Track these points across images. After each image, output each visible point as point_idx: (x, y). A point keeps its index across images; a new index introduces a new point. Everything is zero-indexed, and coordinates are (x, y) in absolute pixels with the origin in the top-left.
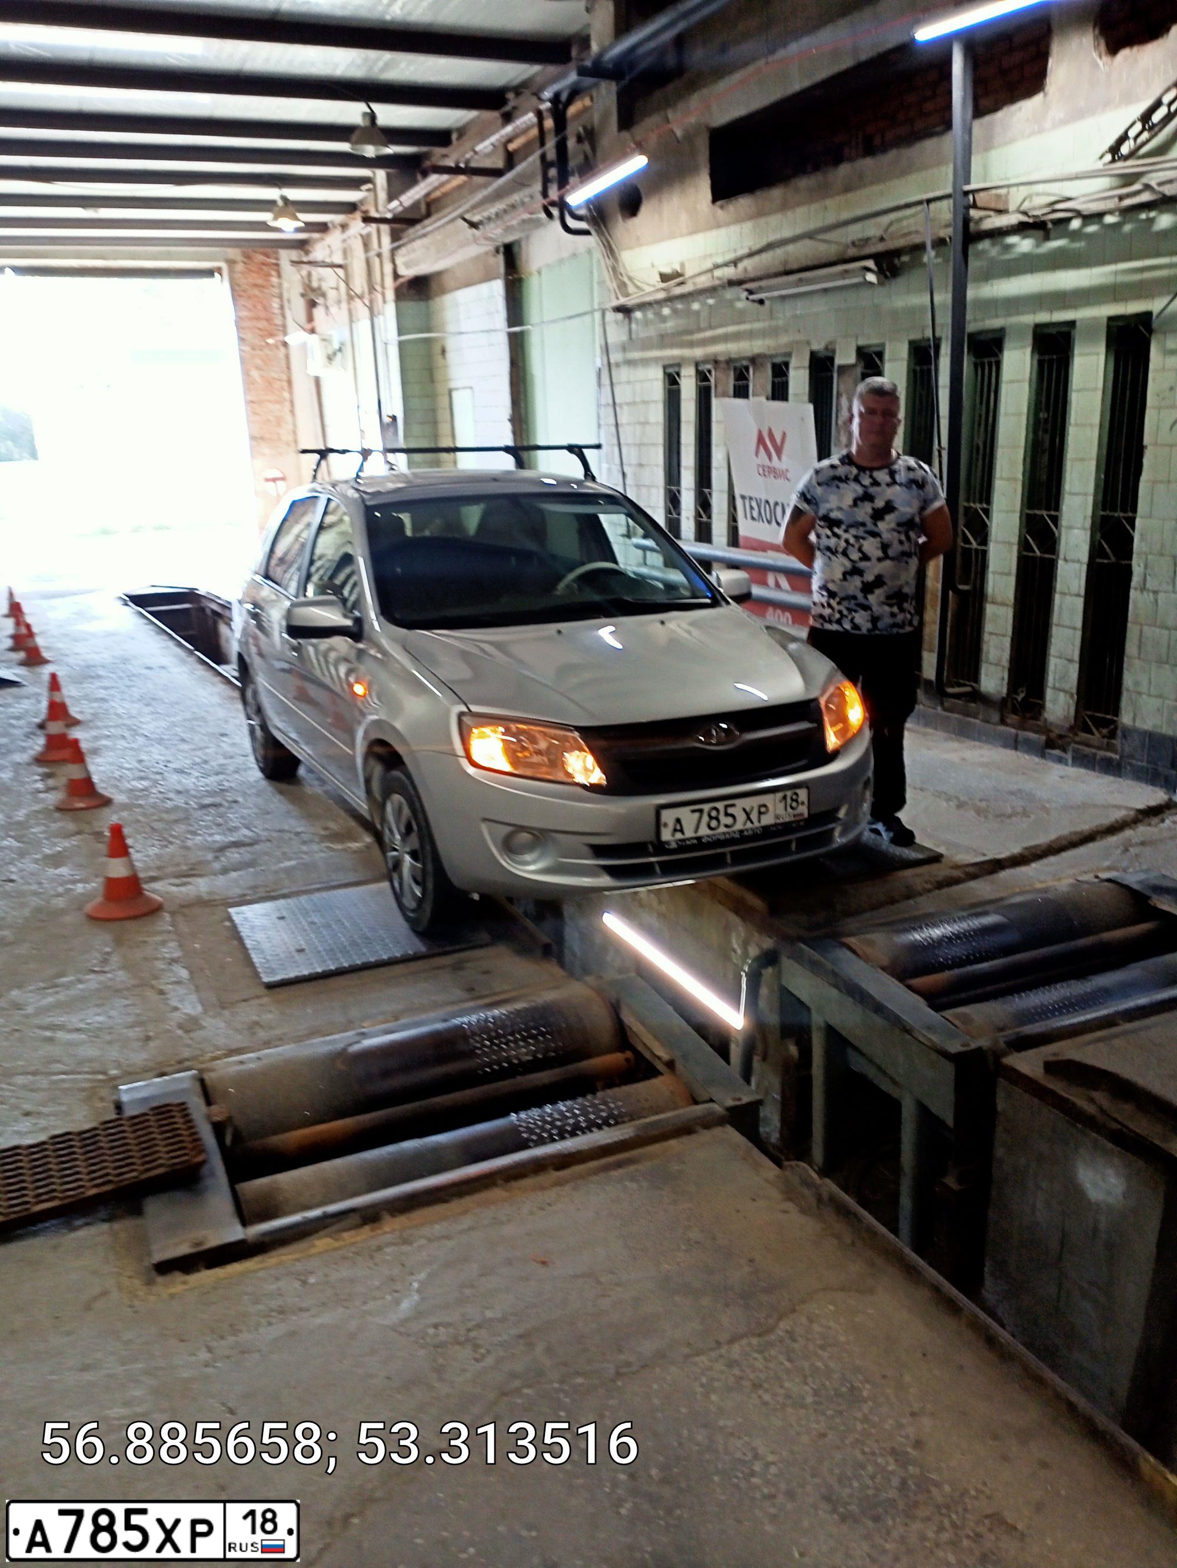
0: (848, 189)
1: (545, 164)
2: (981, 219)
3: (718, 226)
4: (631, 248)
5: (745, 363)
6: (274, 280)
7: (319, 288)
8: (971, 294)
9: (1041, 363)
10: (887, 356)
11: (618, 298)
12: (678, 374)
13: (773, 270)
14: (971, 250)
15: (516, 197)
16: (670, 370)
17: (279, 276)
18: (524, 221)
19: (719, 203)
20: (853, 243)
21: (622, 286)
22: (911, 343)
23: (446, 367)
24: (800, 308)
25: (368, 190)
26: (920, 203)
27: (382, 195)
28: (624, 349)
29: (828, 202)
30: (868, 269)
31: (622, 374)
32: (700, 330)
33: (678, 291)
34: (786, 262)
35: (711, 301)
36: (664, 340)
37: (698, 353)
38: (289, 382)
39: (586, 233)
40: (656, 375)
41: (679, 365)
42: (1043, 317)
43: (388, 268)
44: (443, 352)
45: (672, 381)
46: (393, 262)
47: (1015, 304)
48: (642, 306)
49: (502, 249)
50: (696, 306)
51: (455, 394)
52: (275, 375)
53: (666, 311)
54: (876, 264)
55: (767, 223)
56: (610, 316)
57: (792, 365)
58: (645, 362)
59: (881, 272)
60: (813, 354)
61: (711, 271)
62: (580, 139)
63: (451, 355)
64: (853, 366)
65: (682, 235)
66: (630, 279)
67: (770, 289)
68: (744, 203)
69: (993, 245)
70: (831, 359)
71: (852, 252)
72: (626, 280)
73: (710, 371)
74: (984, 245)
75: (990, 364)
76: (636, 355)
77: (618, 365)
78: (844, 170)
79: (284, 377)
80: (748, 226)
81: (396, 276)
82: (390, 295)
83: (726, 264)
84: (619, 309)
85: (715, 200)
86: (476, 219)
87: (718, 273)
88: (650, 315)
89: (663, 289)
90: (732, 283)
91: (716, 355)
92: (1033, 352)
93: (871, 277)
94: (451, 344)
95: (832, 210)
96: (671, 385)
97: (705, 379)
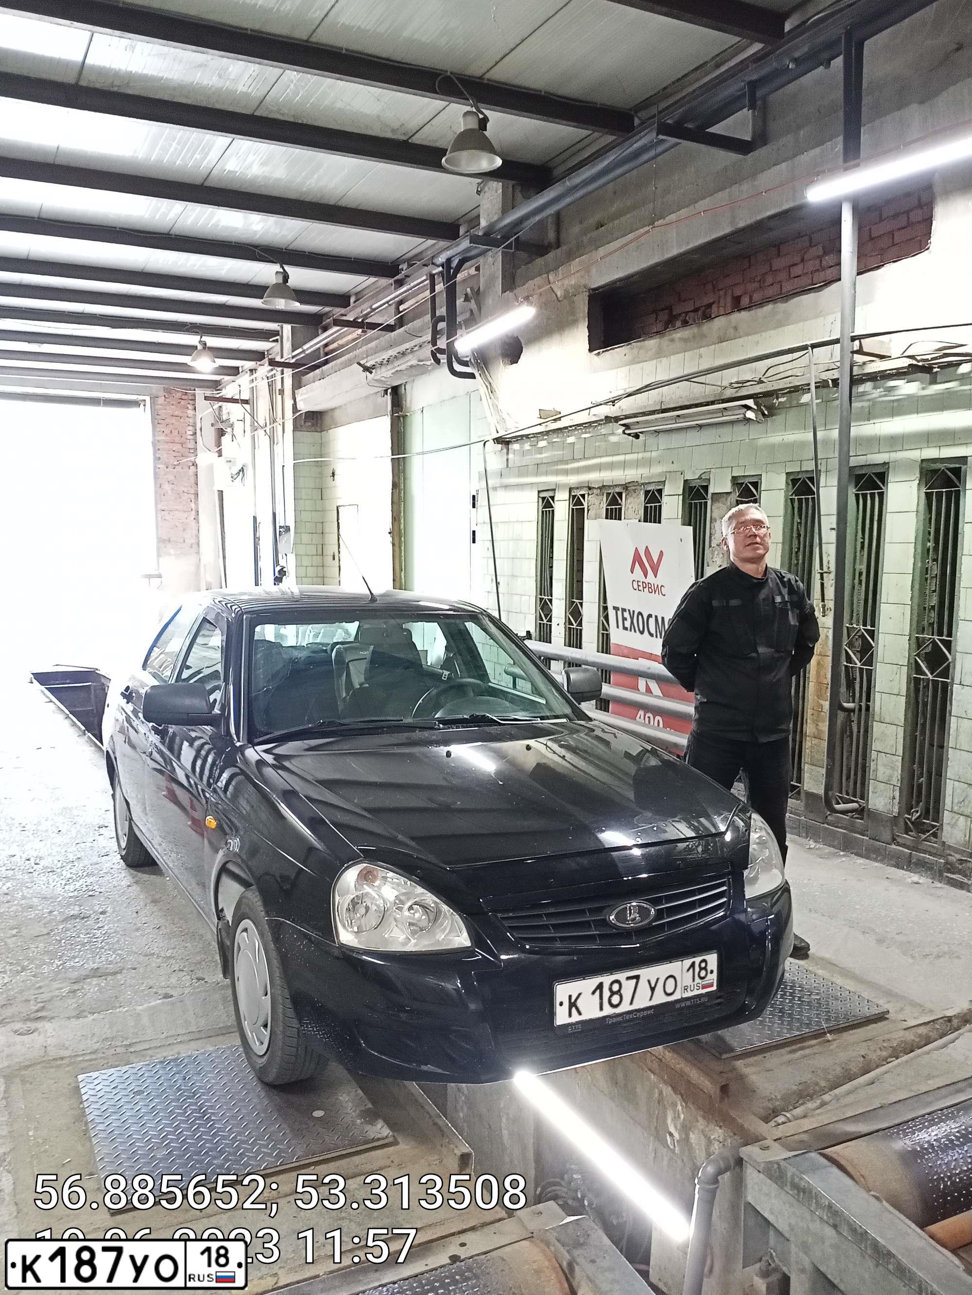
0: (722, 339)
1: (436, 319)
2: (864, 363)
3: (597, 371)
5: (618, 490)
6: (190, 412)
7: (228, 420)
8: (854, 431)
9: (929, 494)
10: (763, 486)
11: (497, 431)
12: (553, 498)
13: (651, 409)
14: (857, 391)
16: (543, 495)
17: (194, 409)
19: (596, 352)
20: (731, 385)
21: (502, 421)
22: (789, 475)
23: (335, 487)
24: (676, 440)
25: (276, 341)
26: (804, 348)
27: (287, 345)
28: (502, 475)
29: (703, 350)
30: (748, 408)
31: (500, 497)
32: (574, 460)
33: (555, 425)
34: (665, 402)
35: (586, 435)
36: (539, 468)
37: (573, 480)
38: (196, 495)
39: (472, 376)
40: (532, 497)
41: (554, 490)
42: (931, 453)
43: (289, 403)
44: (333, 474)
45: (547, 505)
46: (294, 399)
47: (898, 441)
48: (521, 439)
49: (389, 391)
50: (571, 440)
51: (342, 510)
52: (185, 490)
54: (756, 403)
55: (642, 369)
56: (490, 445)
57: (665, 492)
58: (520, 487)
59: (758, 411)
60: (686, 481)
61: (590, 408)
62: (467, 299)
63: (339, 478)
64: (730, 493)
67: (644, 424)
68: (619, 353)
70: (706, 488)
74: (867, 387)
75: (873, 495)
76: (513, 480)
77: (495, 489)
79: (192, 491)
80: (625, 369)
81: (295, 409)
82: (289, 425)
83: (604, 404)
84: (498, 440)
85: (591, 350)
86: (368, 365)
87: (594, 411)
88: (527, 446)
89: (540, 424)
90: (608, 419)
91: (589, 482)
92: (919, 484)
93: (750, 415)
94: (340, 469)
95: (708, 357)
96: (545, 507)
97: (579, 503)
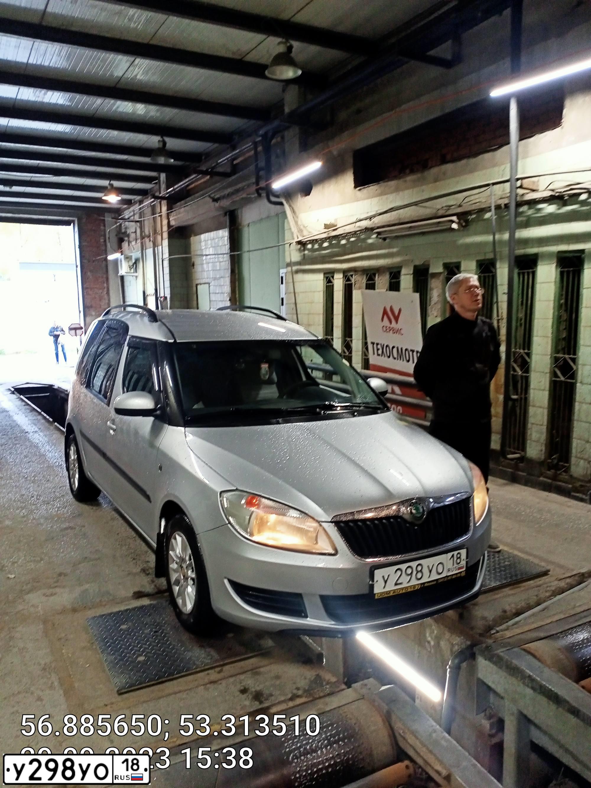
1: (258, 169)
2: (523, 195)
6: (102, 228)
8: (516, 235)
9: (562, 272)
10: (462, 269)
11: (298, 238)
12: (333, 277)
13: (394, 222)
16: (328, 275)
17: (104, 226)
19: (358, 188)
20: (442, 208)
21: (300, 231)
22: (478, 261)
23: (195, 272)
24: (409, 242)
25: (156, 183)
26: (487, 185)
27: (163, 186)
28: (302, 264)
30: (453, 222)
31: (300, 277)
32: (346, 254)
33: (334, 233)
34: (401, 219)
35: (353, 239)
36: (326, 259)
37: (345, 266)
38: (107, 279)
39: (281, 203)
40: (321, 276)
41: (333, 272)
42: (563, 248)
43: (165, 222)
44: (193, 265)
45: (329, 281)
46: (168, 219)
47: (544, 241)
48: (312, 241)
49: (228, 214)
50: (343, 242)
51: (199, 287)
52: (99, 275)
53: (326, 244)
54: (458, 218)
55: (387, 199)
56: (294, 247)
57: (402, 273)
58: (313, 271)
59: (459, 223)
60: (415, 267)
61: (355, 223)
62: (277, 156)
63: (198, 268)
64: (441, 273)
65: (335, 205)
66: (305, 227)
67: (392, 231)
68: (372, 189)
69: (529, 209)
70: (427, 270)
73: (352, 276)
75: (528, 273)
76: (308, 267)
77: (297, 272)
79: (105, 276)
80: (376, 200)
81: (169, 225)
82: (165, 235)
84: (299, 243)
85: (355, 187)
86: (217, 196)
88: (316, 246)
89: (326, 233)
90: (367, 229)
91: (355, 267)
92: (557, 267)
93: (454, 226)
94: (197, 261)
96: (328, 283)
97: (349, 280)
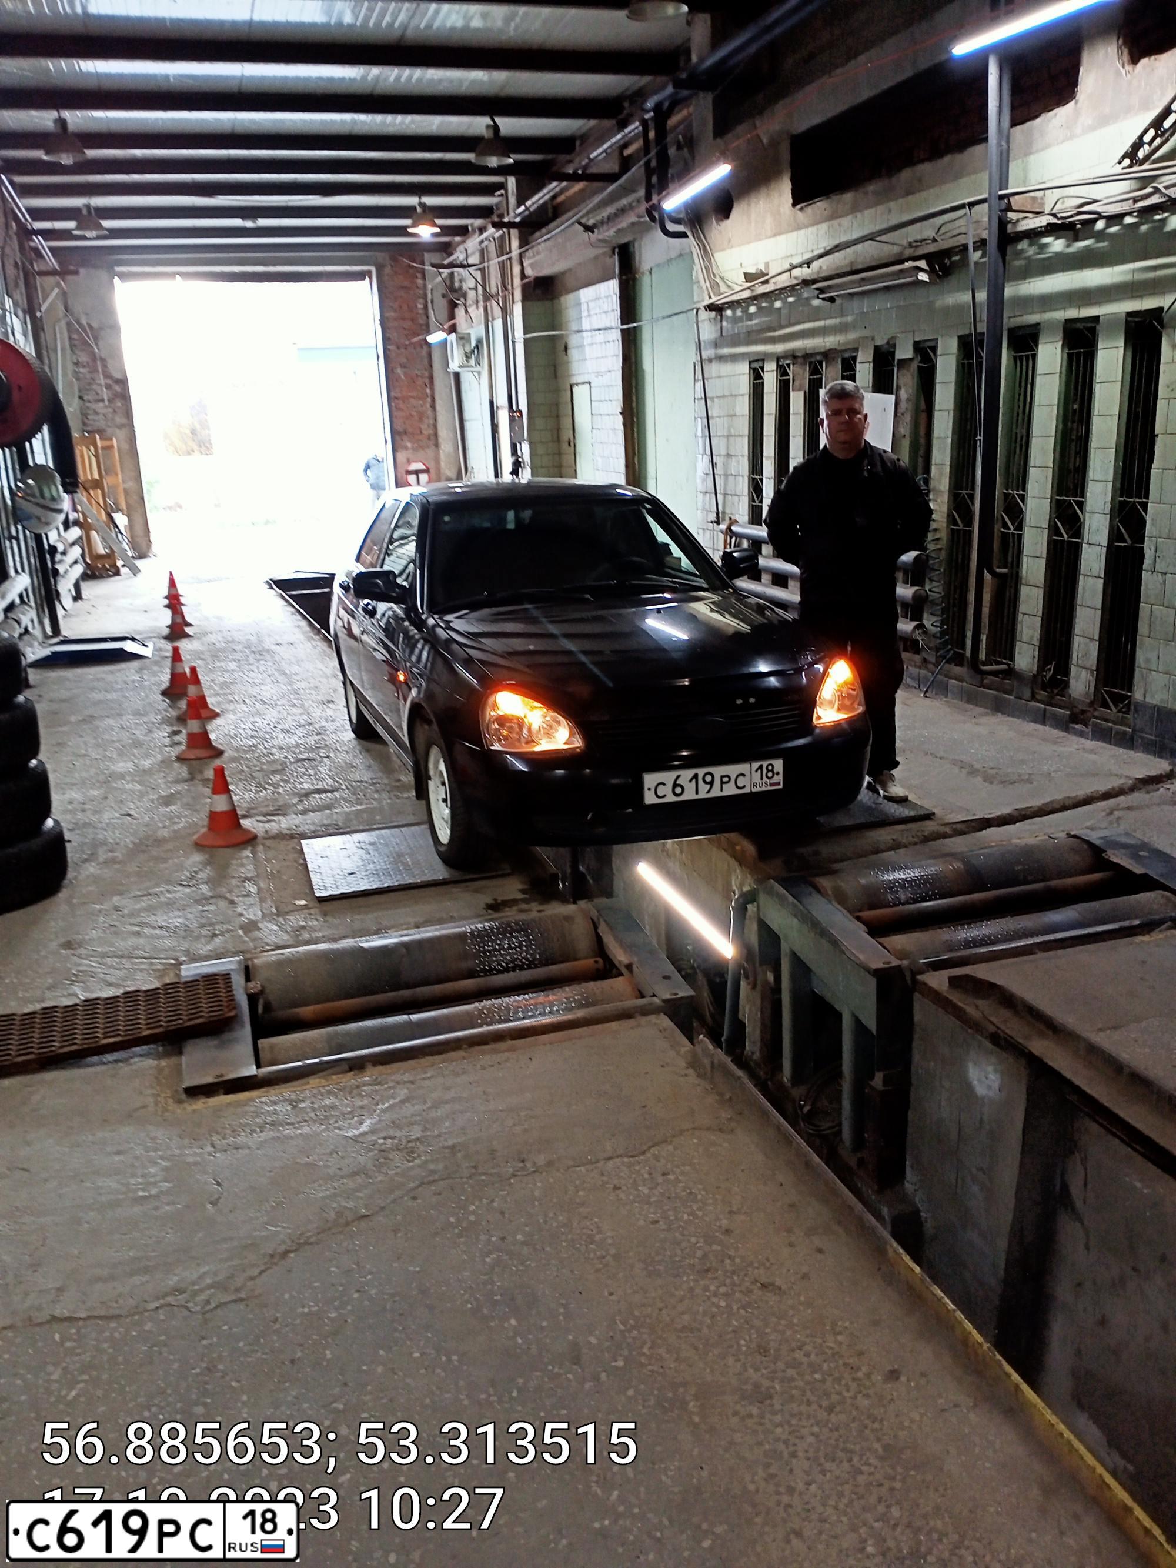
0: (909, 193)
1: (649, 171)
2: (1018, 221)
3: (799, 228)
4: (723, 250)
5: (819, 358)
6: (420, 282)
7: (461, 288)
8: (1009, 291)
9: (1070, 356)
10: (939, 351)
11: (710, 297)
12: (762, 368)
13: (844, 270)
14: (1009, 250)
15: (624, 202)
16: (755, 365)
17: (424, 278)
18: (633, 224)
19: (799, 206)
20: (910, 245)
21: (715, 286)
22: (960, 338)
23: (568, 362)
24: (866, 304)
25: (502, 195)
26: (963, 206)
27: (512, 200)
28: (716, 345)
29: (892, 204)
30: (922, 270)
31: (714, 370)
32: (782, 327)
33: (762, 290)
34: (852, 263)
35: (791, 299)
36: (751, 337)
37: (779, 348)
38: (431, 378)
39: (683, 235)
40: (743, 368)
41: (763, 360)
42: (1072, 313)
43: (517, 270)
44: (566, 349)
45: (757, 375)
46: (522, 264)
47: (1047, 301)
48: (733, 305)
49: (617, 250)
50: (778, 304)
51: (575, 389)
52: (419, 373)
53: (752, 309)
54: (928, 265)
55: (840, 225)
56: (704, 315)
57: (858, 360)
58: (734, 358)
59: (931, 272)
60: (877, 349)
61: (790, 270)
62: (679, 147)
63: (574, 354)
64: (911, 359)
65: (767, 237)
66: (722, 278)
67: (839, 287)
68: (821, 206)
69: (1031, 245)
70: (893, 354)
71: (908, 252)
72: (718, 280)
73: (789, 365)
74: (1023, 245)
75: (1027, 357)
76: (726, 351)
77: (710, 360)
78: (906, 174)
79: (427, 374)
80: (824, 226)
81: (523, 276)
82: (518, 295)
83: (800, 266)
84: (711, 307)
85: (794, 205)
86: (591, 222)
87: (796, 272)
88: (739, 313)
89: (749, 288)
90: (806, 283)
91: (794, 351)
92: (1063, 345)
93: (923, 277)
94: (573, 341)
95: (896, 212)
96: (755, 379)
97: (785, 374)
